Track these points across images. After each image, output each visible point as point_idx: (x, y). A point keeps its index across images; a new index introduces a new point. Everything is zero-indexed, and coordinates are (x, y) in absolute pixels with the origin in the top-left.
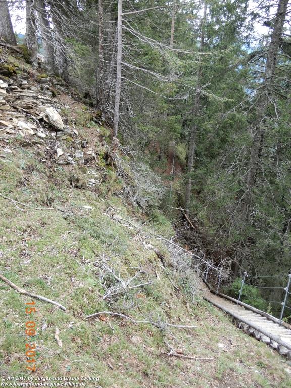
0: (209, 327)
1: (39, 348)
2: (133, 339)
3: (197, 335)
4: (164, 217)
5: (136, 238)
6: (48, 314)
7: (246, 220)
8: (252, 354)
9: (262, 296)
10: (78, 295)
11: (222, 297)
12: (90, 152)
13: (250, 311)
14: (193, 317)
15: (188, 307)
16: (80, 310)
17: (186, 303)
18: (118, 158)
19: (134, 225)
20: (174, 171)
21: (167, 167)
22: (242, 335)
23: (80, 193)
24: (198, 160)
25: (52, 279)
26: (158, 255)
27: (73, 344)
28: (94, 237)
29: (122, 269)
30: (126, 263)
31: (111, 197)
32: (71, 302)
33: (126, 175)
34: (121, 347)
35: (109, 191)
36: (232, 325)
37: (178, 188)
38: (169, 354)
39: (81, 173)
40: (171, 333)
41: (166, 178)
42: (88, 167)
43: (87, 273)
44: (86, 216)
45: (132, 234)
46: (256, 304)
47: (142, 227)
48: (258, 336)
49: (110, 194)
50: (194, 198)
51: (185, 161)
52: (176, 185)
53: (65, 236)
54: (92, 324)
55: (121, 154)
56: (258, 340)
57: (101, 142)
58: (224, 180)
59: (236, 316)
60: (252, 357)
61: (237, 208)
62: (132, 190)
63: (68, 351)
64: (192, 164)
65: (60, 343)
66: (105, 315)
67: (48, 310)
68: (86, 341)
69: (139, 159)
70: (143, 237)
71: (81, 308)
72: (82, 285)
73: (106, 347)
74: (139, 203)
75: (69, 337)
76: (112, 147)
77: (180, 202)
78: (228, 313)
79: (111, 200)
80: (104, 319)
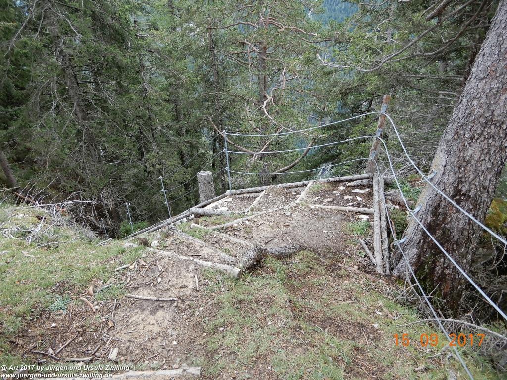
26: (38, 217)
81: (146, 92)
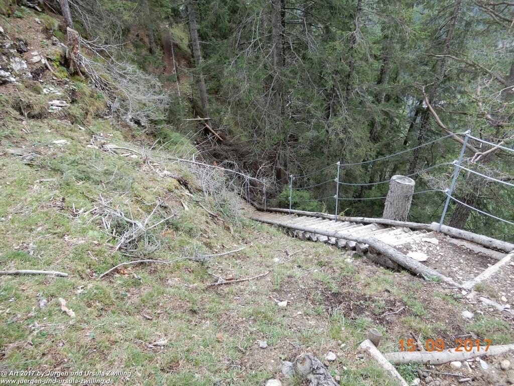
0: (261, 246)
1: (43, 328)
2: (170, 282)
3: (248, 257)
4: (178, 134)
5: (145, 167)
6: (43, 287)
7: (283, 113)
8: (311, 257)
9: (316, 198)
10: (79, 254)
11: (271, 211)
12: (36, 59)
13: (304, 217)
14: (240, 242)
15: (232, 232)
16: (89, 270)
17: (228, 229)
18: (86, 62)
19: (137, 152)
20: (177, 68)
21: (166, 63)
22: (298, 242)
23: (42, 124)
24: (206, 45)
25: (35, 246)
26: (179, 181)
27: (89, 309)
28: (82, 179)
29: (135, 208)
30: (138, 200)
31: (94, 122)
32: (73, 266)
33: (106, 85)
34: (155, 295)
35: (87, 113)
36: (286, 236)
37: (189, 91)
38: (216, 284)
39: (33, 94)
40: (217, 263)
41: (168, 80)
42: (42, 83)
43: (85, 226)
44: (60, 155)
45: (138, 164)
46: (310, 208)
47: (150, 152)
48: (314, 239)
49: (89, 117)
50: (213, 100)
51: (189, 51)
52: (184, 87)
53: (35, 187)
54: (111, 282)
55: (88, 54)
56: (316, 242)
57: (48, 38)
58: (245, 66)
59: (289, 225)
60: (311, 260)
61: (269, 100)
62: (122, 106)
63: (85, 318)
64: (199, 53)
65: (72, 314)
66: (126, 267)
67: (41, 283)
68: (107, 301)
69: (120, 58)
70: (155, 164)
71: (89, 268)
72: (83, 242)
73: (136, 299)
74: (138, 122)
75: (82, 304)
76: (70, 45)
77: (196, 110)
78: (280, 226)
79: (95, 125)
80: (126, 272)
81: (354, 42)
